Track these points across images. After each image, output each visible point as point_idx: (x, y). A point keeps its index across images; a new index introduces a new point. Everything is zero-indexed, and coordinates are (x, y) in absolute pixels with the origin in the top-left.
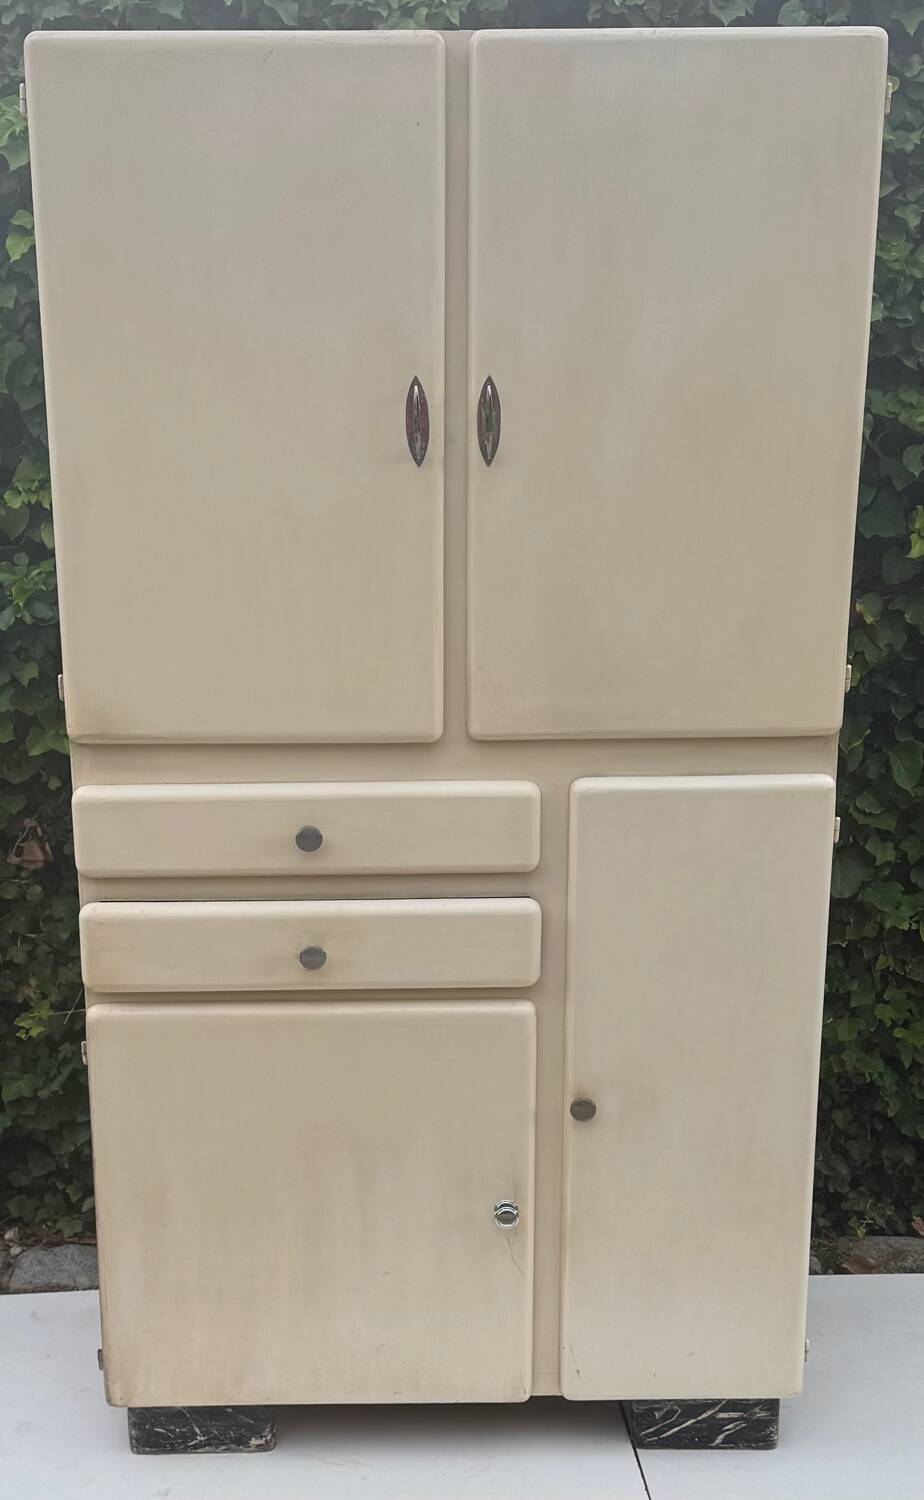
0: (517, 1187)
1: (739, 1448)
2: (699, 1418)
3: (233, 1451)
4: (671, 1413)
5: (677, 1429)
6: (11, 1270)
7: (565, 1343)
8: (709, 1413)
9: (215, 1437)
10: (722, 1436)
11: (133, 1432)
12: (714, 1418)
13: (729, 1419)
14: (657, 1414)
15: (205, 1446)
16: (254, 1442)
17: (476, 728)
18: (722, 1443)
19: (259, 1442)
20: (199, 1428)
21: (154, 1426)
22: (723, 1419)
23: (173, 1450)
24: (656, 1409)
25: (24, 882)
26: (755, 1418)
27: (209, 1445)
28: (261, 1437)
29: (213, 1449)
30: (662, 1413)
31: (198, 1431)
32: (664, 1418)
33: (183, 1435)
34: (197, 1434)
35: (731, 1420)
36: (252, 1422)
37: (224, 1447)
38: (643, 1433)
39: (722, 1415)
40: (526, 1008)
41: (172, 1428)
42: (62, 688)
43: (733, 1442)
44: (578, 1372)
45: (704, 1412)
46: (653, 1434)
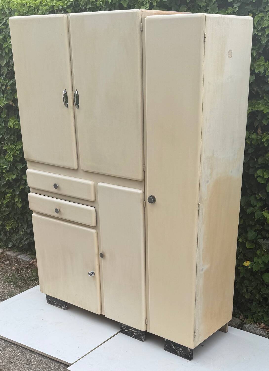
0: (94, 269)
1: (136, 339)
2: (130, 330)
4: (124, 327)
5: (126, 331)
10: (133, 335)
11: (47, 299)
12: (132, 331)
15: (56, 305)
16: (63, 307)
20: (55, 302)
23: (52, 304)
24: (123, 325)
26: (139, 333)
33: (53, 302)
35: (135, 333)
36: (62, 303)
37: (59, 307)
39: (133, 331)
40: (94, 231)
41: (51, 300)
43: (135, 337)
46: (122, 330)
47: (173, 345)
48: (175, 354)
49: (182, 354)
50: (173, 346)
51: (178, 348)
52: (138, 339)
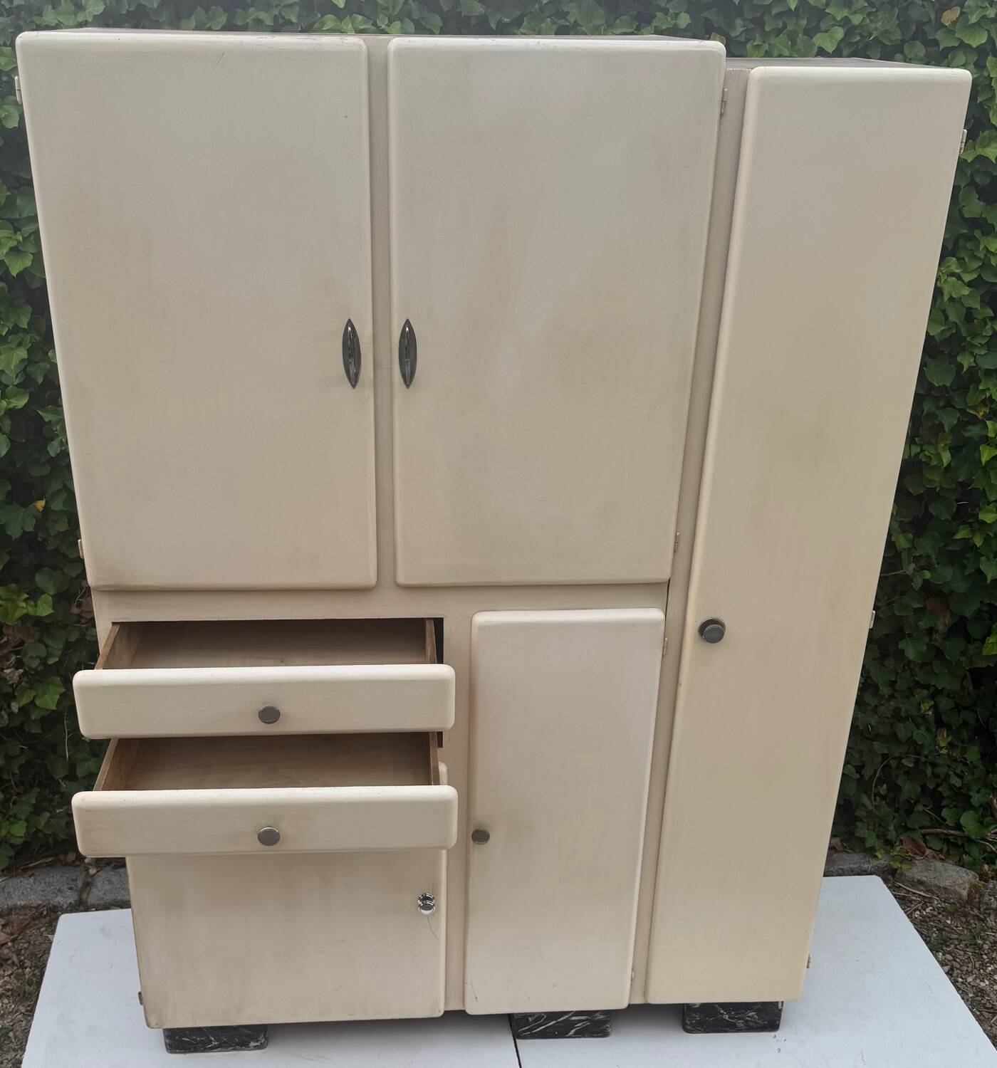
0: (435, 886)
1: (585, 1037)
2: (559, 1020)
3: (238, 1050)
4: (537, 1019)
5: (543, 1027)
6: (88, 888)
7: (468, 980)
8: (565, 1017)
9: (225, 1042)
10: (573, 1031)
11: (167, 1041)
12: (569, 1020)
13: (579, 1020)
14: (530, 1019)
15: (218, 1048)
16: (252, 1044)
17: (402, 579)
18: (575, 1034)
19: (256, 1044)
20: (214, 1037)
21: (181, 1037)
22: (575, 1020)
23: (196, 1050)
24: (530, 1017)
25: (84, 626)
26: (596, 1019)
27: (222, 1047)
28: (257, 1041)
29: (223, 1049)
30: (533, 1018)
31: (213, 1039)
32: (535, 1021)
33: (202, 1042)
34: (212, 1041)
35: (581, 1022)
36: (251, 1033)
37: (231, 1048)
38: (520, 1030)
39: (574, 1018)
41: (195, 1037)
42: (82, 549)
43: (581, 1034)
44: (476, 998)
45: (562, 1017)
46: (527, 1031)
47: (722, 1011)
48: (726, 1032)
49: (751, 1024)
50: (723, 1014)
51: (743, 1011)
52: (592, 1036)
